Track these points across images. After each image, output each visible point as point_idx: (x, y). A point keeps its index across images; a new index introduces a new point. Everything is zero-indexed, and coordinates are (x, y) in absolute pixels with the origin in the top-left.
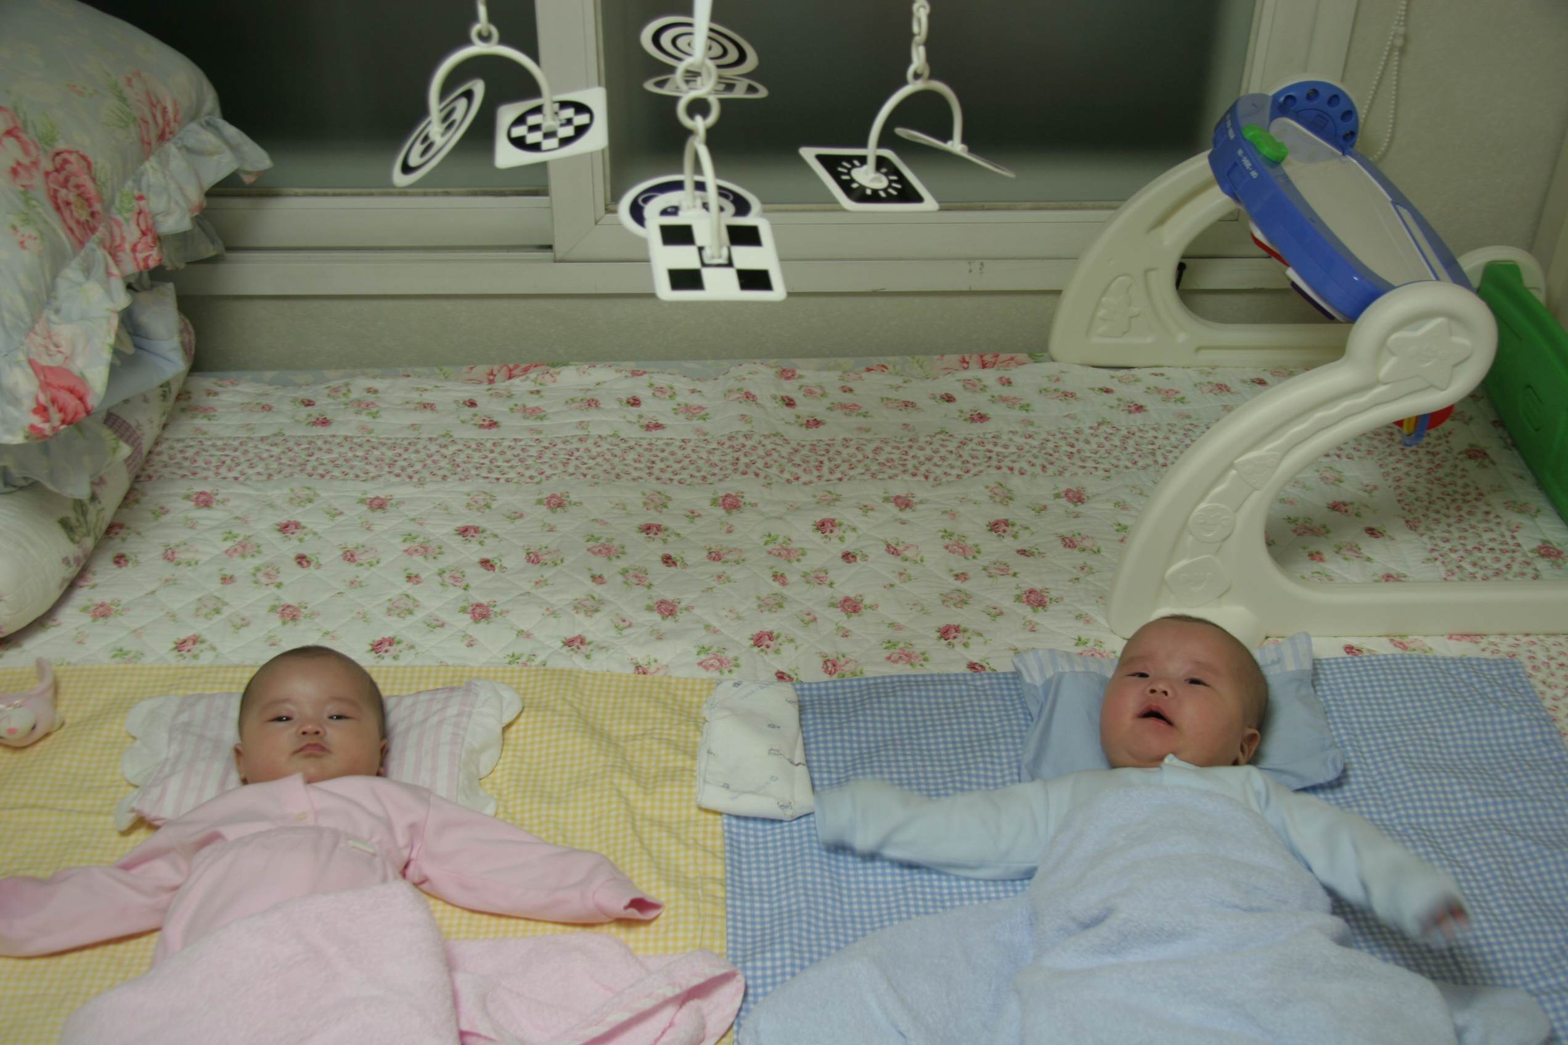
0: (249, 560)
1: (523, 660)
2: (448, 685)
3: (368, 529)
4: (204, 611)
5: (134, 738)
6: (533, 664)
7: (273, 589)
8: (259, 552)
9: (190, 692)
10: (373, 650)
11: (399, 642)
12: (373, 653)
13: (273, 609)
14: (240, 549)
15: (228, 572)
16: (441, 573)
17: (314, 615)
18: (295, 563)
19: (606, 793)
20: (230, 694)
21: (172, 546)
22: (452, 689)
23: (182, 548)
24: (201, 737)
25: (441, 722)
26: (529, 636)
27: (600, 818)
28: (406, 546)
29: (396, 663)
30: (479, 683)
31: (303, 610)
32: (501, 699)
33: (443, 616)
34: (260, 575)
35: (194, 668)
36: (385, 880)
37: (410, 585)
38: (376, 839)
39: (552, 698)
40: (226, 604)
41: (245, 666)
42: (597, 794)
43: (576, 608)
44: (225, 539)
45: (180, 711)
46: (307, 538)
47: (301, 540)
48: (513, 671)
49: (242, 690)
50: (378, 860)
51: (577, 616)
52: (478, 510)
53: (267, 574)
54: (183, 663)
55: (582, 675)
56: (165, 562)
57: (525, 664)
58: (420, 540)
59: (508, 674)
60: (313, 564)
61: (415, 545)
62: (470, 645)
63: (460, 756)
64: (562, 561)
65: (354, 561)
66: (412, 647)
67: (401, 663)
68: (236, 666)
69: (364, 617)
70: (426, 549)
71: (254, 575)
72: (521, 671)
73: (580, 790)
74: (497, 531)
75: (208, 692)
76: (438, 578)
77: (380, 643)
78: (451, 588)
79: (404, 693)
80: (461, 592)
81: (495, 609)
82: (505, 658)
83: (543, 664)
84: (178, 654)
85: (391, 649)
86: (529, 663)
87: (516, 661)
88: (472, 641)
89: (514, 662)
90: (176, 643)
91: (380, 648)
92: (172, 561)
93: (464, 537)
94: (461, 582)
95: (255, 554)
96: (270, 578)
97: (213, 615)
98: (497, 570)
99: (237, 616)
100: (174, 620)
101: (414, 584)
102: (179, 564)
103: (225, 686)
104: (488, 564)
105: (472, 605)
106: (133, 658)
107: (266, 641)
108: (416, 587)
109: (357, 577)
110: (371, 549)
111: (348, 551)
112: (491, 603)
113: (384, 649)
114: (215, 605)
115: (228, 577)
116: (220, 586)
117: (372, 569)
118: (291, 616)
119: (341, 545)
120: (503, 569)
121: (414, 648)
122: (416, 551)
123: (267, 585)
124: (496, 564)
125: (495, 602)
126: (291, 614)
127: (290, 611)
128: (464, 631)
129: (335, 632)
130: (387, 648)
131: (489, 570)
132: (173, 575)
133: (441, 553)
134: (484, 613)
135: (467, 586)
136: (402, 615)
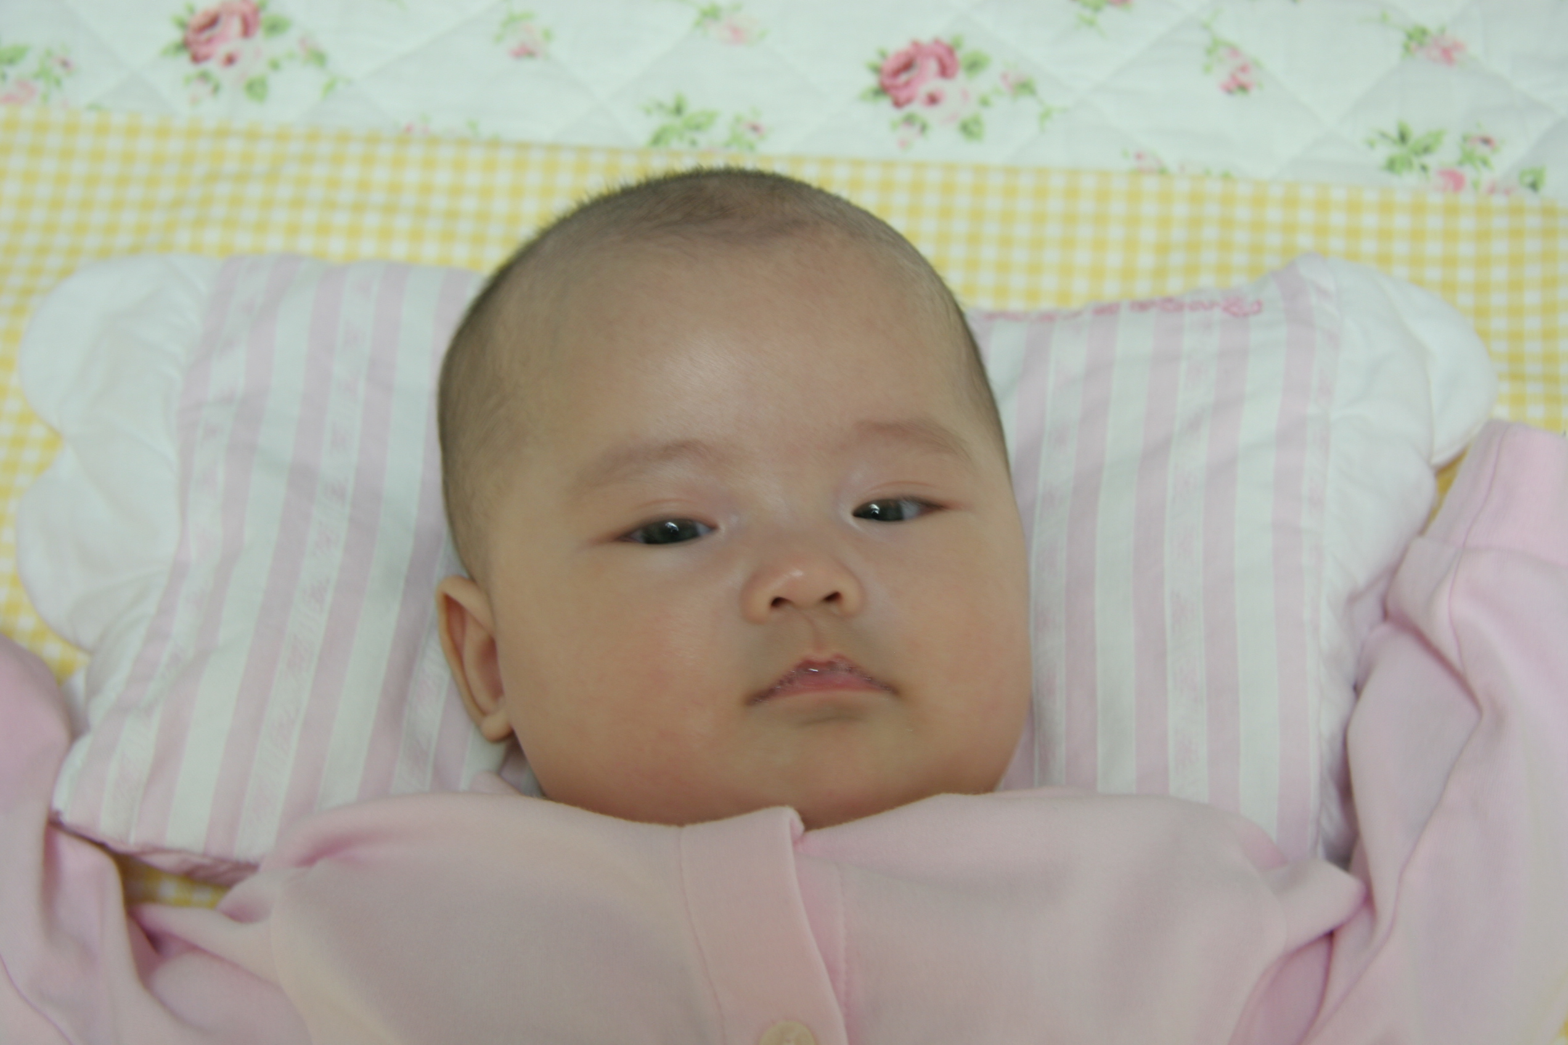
1: (1446, 155)
6: (1486, 176)
9: (244, 241)
10: (883, 90)
11: (975, 66)
12: (885, 104)
20: (394, 278)
25: (1222, 472)
26: (1448, 53)
29: (974, 151)
30: (1331, 284)
32: (1421, 357)
35: (252, 135)
41: (433, 140)
45: (215, 337)
54: (212, 111)
57: (1455, 179)
59: (1401, 221)
62: (1238, 86)
63: (1316, 627)
66: (1024, 87)
67: (992, 152)
68: (405, 136)
72: (1449, 210)
75: (306, 245)
77: (907, 65)
79: (1037, 305)
82: (1371, 145)
83: (1528, 179)
84: (191, 69)
85: (949, 88)
86: (1468, 173)
87: (1417, 161)
88: (1244, 69)
89: (1409, 164)
90: (183, 25)
91: (907, 84)
103: (371, 225)
106: (36, 77)
107: (499, 38)
113: (923, 88)
121: (1033, 92)
128: (1205, 27)
129: (737, 8)
130: (933, 83)
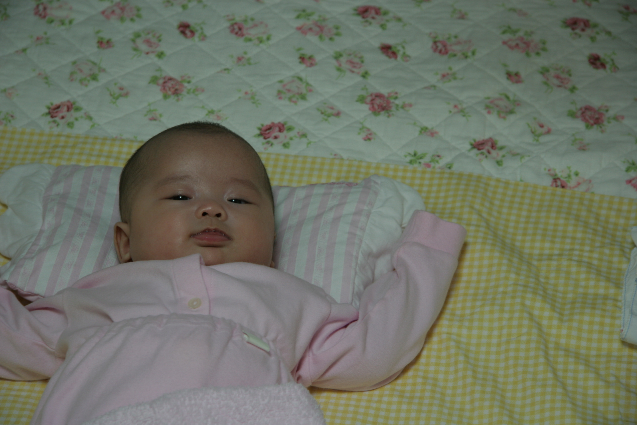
0: (128, 23)
1: (426, 160)
2: (341, 180)
4: (79, 76)
5: (5, 206)
6: (437, 165)
7: (153, 58)
8: (139, 16)
9: (64, 163)
10: (261, 134)
11: (290, 129)
12: (261, 138)
13: (154, 80)
14: (118, 11)
15: (106, 36)
16: (338, 56)
17: (197, 90)
18: (177, 32)
19: (517, 315)
20: (109, 169)
22: (350, 185)
23: (55, 4)
24: (78, 211)
25: (337, 220)
26: (433, 134)
27: (508, 342)
28: (299, 23)
29: (286, 151)
30: (379, 181)
31: (186, 84)
32: (402, 200)
33: (339, 105)
34: (139, 42)
35: (68, 136)
36: (278, 380)
37: (303, 66)
38: (271, 336)
39: (458, 204)
40: (104, 70)
41: (123, 140)
42: (506, 316)
43: (487, 107)
45: (54, 182)
47: (184, 7)
48: (414, 171)
49: (122, 165)
50: (272, 358)
51: (488, 116)
53: (148, 42)
54: (56, 130)
55: (492, 183)
56: (37, 17)
57: (428, 165)
58: (315, 17)
59: (409, 175)
60: (197, 35)
61: (309, 23)
62: (368, 139)
63: (357, 258)
64: (473, 53)
65: (242, 35)
66: (304, 135)
67: (291, 151)
69: (252, 98)
70: (321, 28)
71: (134, 41)
72: (424, 172)
73: (487, 309)
74: (400, 15)
75: (83, 164)
76: (334, 62)
77: (270, 128)
78: (348, 74)
79: (294, 185)
80: (359, 79)
81: (397, 102)
82: (406, 156)
83: (449, 166)
84: (51, 119)
85: (282, 135)
86: (432, 164)
87: (418, 161)
88: (370, 134)
89: (416, 162)
90: (49, 108)
91: (269, 133)
92: (44, 17)
93: (363, 17)
94: (360, 68)
95: (135, 18)
96: (150, 46)
97: (89, 81)
98: (399, 58)
99: (115, 84)
100: (46, 83)
101: (307, 66)
102: (52, 21)
103: (103, 160)
104: (390, 51)
105: (371, 95)
106: (3, 119)
107: (146, 115)
108: (310, 69)
109: (245, 53)
110: (261, 23)
111: (236, 24)
112: (392, 94)
113: (274, 135)
114: (91, 70)
115: (105, 41)
116: (96, 49)
117: (261, 45)
118: (173, 90)
119: (228, 16)
120: (406, 57)
121: (306, 137)
122: (310, 29)
123: (147, 53)
124: (399, 51)
125: (396, 93)
126: (173, 88)
127: (172, 85)
128: (361, 123)
129: (220, 111)
130: (276, 133)
131: (390, 57)
132: (46, 33)
133: (338, 34)
134: (385, 105)
135: (366, 73)
136: (294, 99)
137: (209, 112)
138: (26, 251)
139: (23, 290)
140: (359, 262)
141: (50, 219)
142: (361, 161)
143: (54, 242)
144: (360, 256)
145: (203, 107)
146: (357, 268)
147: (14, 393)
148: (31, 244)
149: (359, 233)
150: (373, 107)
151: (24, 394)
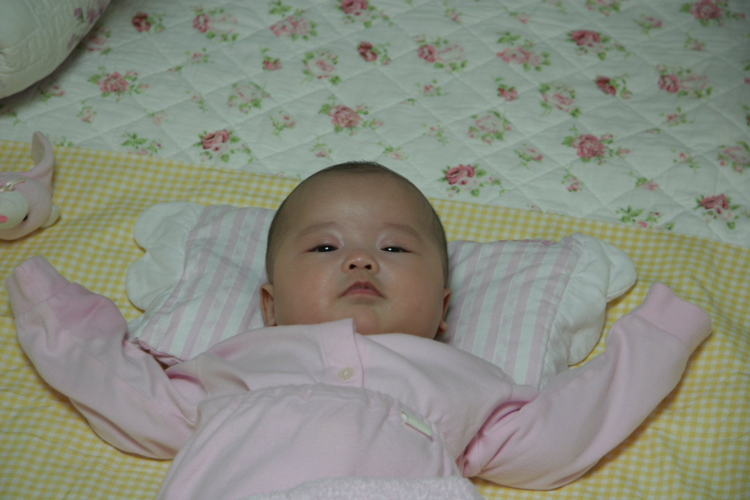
0: (300, 42)
1: (642, 217)
2: (538, 237)
3: (455, 19)
4: (239, 101)
5: (143, 250)
6: (655, 225)
7: (326, 84)
8: (313, 34)
9: (214, 202)
10: (446, 178)
11: (480, 174)
12: (446, 183)
13: (325, 109)
14: (290, 27)
15: (273, 55)
16: (544, 89)
17: (375, 123)
18: (357, 54)
19: (739, 410)
20: (264, 211)
21: (205, 11)
22: (546, 243)
23: (218, 16)
24: (225, 260)
25: (528, 284)
26: (652, 187)
27: (727, 443)
28: (501, 48)
29: (474, 200)
30: (582, 241)
31: (362, 116)
32: (609, 264)
33: (542, 148)
34: (312, 63)
35: (221, 171)
36: (440, 473)
37: (502, 100)
38: (434, 417)
39: (677, 273)
40: (268, 96)
41: (284, 178)
42: (726, 411)
43: (720, 158)
44: (273, 12)
45: (201, 224)
46: (374, 22)
47: (367, 24)
48: (626, 231)
50: (434, 445)
51: (721, 168)
52: (601, 10)
53: (321, 64)
54: (208, 164)
55: (721, 249)
56: (196, 31)
57: (644, 224)
58: (521, 42)
59: (620, 234)
60: (379, 57)
61: (513, 48)
62: (573, 189)
63: (549, 332)
64: (709, 92)
65: (433, 60)
67: (481, 200)
68: (274, 177)
69: (439, 135)
70: (527, 55)
71: (305, 62)
72: (638, 232)
73: (703, 402)
74: (623, 42)
75: (235, 205)
76: (539, 96)
77: (457, 171)
78: (555, 111)
79: (481, 240)
80: (567, 117)
81: (611, 146)
82: (617, 212)
83: (668, 226)
84: (203, 151)
85: (470, 180)
86: (649, 223)
87: (632, 218)
88: (576, 184)
89: (629, 219)
90: (201, 137)
91: (455, 177)
92: (205, 31)
93: (578, 44)
94: (570, 104)
95: (308, 35)
96: (324, 69)
97: (250, 107)
98: (618, 94)
99: (280, 112)
100: (201, 108)
101: (507, 100)
102: (213, 36)
103: (259, 200)
104: (607, 85)
105: (581, 137)
106: (149, 148)
107: (312, 150)
108: (509, 103)
109: (435, 81)
110: (456, 46)
111: (426, 46)
112: (606, 137)
113: (461, 179)
114: (253, 94)
115: (272, 61)
116: (261, 71)
117: (454, 72)
118: (346, 122)
119: (417, 37)
120: (626, 93)
121: (499, 184)
122: (514, 56)
123: (320, 77)
124: (618, 85)
125: (611, 136)
126: (347, 119)
127: (346, 115)
128: (566, 170)
129: (399, 149)
130: (464, 178)
131: (607, 93)
132: (204, 50)
133: (546, 63)
134: (596, 149)
135: (577, 110)
136: (488, 138)
137: (387, 150)
138: (162, 304)
139: (156, 351)
140: (551, 336)
141: (192, 268)
142: (563, 216)
143: (195, 296)
144: (553, 330)
145: (380, 144)
146: (549, 343)
147: (139, 469)
148: (168, 296)
149: (553, 301)
150: (582, 151)
151: (150, 471)
